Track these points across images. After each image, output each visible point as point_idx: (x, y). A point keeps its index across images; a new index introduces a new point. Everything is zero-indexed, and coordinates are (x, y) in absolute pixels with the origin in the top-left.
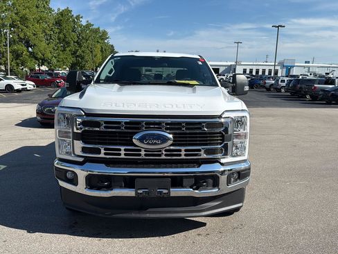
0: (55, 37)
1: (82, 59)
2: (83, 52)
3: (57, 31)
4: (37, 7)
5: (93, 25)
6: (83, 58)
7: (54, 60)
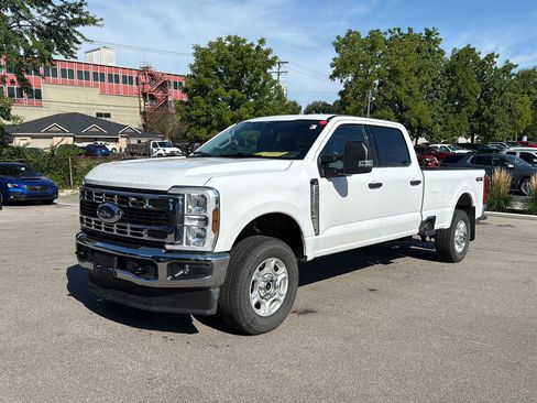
0: (442, 93)
1: (489, 123)
2: (493, 112)
3: (447, 83)
4: (418, 51)
5: (516, 66)
6: (491, 122)
7: (438, 128)
